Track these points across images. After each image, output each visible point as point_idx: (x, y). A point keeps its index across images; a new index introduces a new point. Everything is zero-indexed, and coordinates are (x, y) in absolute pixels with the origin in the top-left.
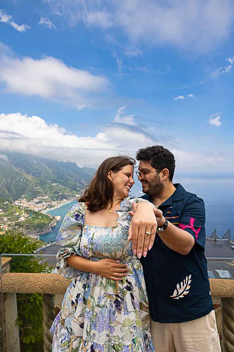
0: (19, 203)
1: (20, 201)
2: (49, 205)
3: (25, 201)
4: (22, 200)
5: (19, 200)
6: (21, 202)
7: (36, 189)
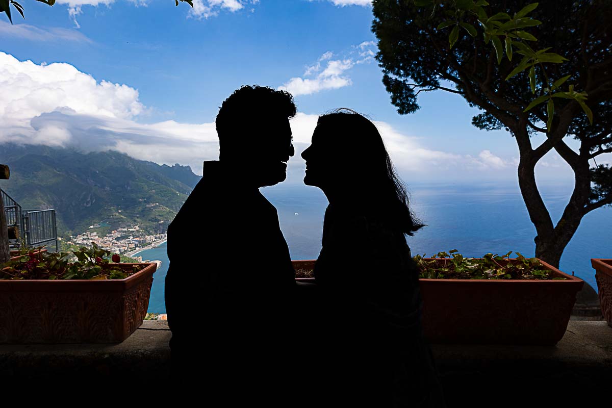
0: (84, 239)
1: (85, 237)
2: (139, 242)
3: (95, 236)
4: (90, 234)
5: (84, 235)
6: (89, 239)
7: (117, 214)
